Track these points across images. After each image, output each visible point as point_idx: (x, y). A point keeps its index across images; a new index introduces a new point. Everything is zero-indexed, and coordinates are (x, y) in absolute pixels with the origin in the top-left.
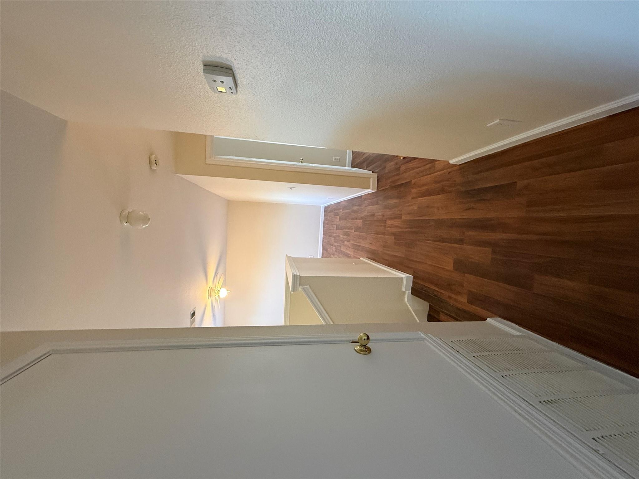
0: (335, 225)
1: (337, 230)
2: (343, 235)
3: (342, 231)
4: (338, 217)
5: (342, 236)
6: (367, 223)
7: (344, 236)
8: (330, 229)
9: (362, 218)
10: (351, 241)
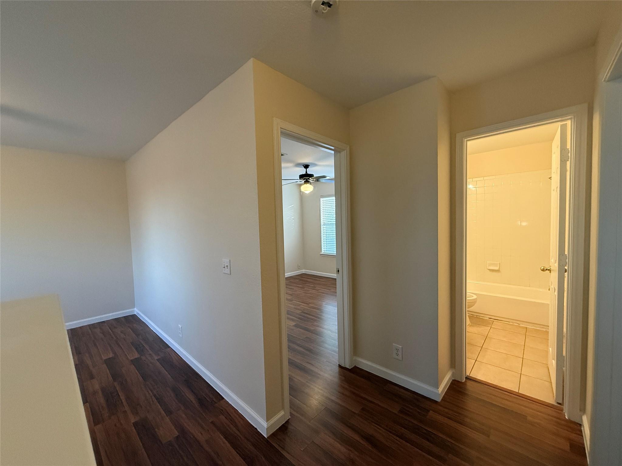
0: (115, 353)
1: (105, 365)
2: (103, 390)
3: (111, 379)
4: (137, 355)
5: (97, 387)
6: (185, 459)
7: (100, 392)
8: (95, 345)
9: (183, 432)
10: (99, 426)
